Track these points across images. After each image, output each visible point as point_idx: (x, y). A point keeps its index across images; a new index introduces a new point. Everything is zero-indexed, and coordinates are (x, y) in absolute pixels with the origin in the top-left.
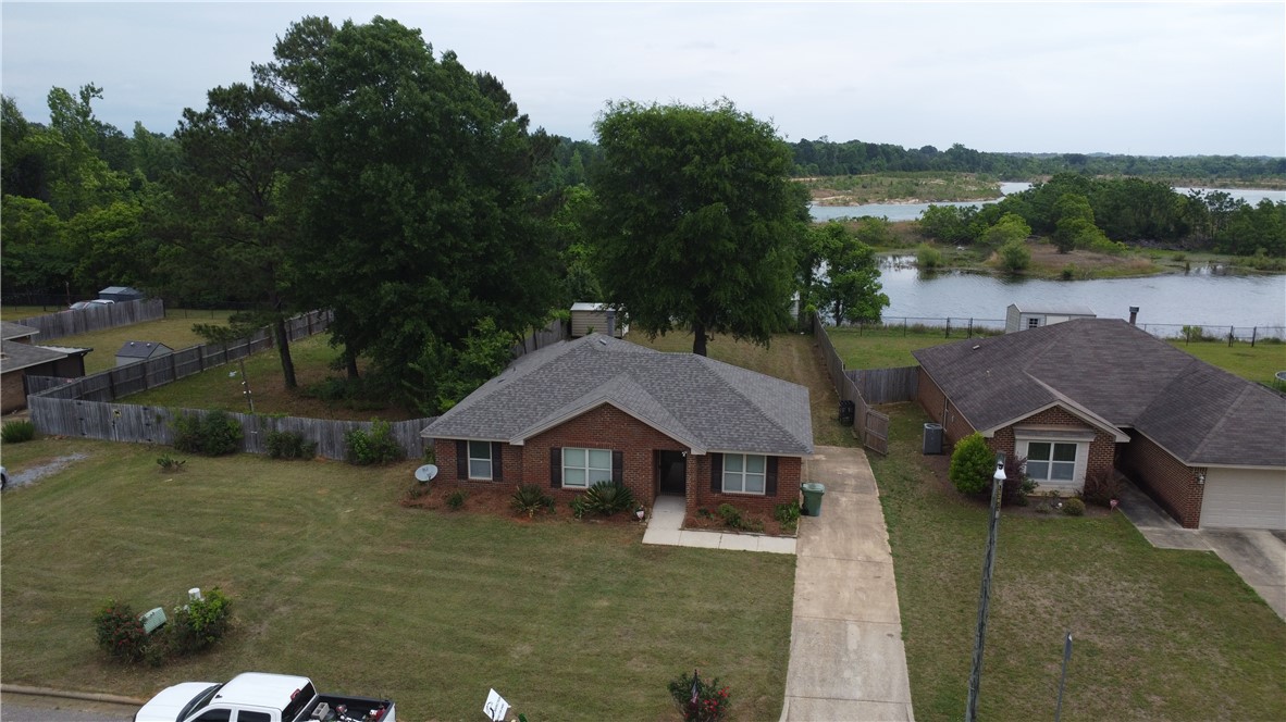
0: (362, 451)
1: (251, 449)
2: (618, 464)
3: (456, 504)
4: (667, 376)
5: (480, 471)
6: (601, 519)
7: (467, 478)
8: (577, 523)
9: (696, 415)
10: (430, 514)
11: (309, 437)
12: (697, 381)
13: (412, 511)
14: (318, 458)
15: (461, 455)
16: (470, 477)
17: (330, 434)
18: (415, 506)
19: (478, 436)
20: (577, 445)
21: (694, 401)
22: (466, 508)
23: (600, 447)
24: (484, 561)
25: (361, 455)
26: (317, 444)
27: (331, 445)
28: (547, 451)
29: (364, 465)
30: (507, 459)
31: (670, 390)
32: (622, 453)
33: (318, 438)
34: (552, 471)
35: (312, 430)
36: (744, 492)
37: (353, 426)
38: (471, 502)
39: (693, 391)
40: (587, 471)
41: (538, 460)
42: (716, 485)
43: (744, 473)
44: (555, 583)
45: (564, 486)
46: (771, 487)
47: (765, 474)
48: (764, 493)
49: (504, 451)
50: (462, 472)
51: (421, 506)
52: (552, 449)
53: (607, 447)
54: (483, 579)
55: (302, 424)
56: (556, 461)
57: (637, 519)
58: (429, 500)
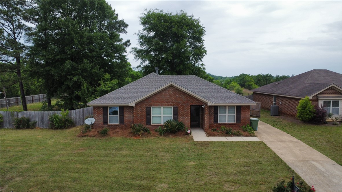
0: (57, 122)
1: (6, 125)
2: (176, 113)
3: (104, 133)
4: (188, 82)
5: (114, 121)
6: (171, 135)
7: (107, 124)
8: (161, 137)
9: (204, 93)
10: (93, 138)
11: (33, 119)
12: (200, 83)
13: (84, 138)
14: (37, 128)
15: (105, 113)
16: (109, 124)
17: (43, 117)
18: (84, 136)
19: (114, 103)
20: (158, 105)
21: (202, 89)
22: (109, 135)
23: (168, 105)
24: (125, 152)
25: (56, 124)
26: (36, 122)
27: (43, 122)
28: (144, 109)
29: (58, 129)
30: (126, 114)
31: (190, 86)
32: (177, 107)
33: (37, 120)
34: (147, 117)
35: (35, 116)
36: (227, 122)
37: (53, 113)
38: (111, 133)
39: (200, 86)
40: (162, 117)
41: (140, 113)
42: (216, 120)
43: (227, 114)
44: (164, 158)
45: (152, 124)
46: (238, 119)
47: (235, 114)
48: (235, 123)
49: (125, 110)
50: (106, 121)
51: (87, 136)
52: (147, 108)
53: (171, 105)
54: (126, 159)
55: (30, 114)
56: (148, 113)
57: (187, 134)
58: (91, 133)
